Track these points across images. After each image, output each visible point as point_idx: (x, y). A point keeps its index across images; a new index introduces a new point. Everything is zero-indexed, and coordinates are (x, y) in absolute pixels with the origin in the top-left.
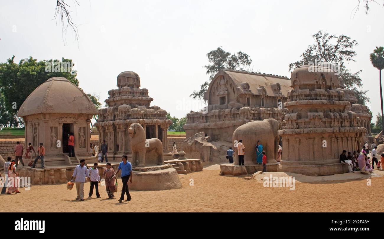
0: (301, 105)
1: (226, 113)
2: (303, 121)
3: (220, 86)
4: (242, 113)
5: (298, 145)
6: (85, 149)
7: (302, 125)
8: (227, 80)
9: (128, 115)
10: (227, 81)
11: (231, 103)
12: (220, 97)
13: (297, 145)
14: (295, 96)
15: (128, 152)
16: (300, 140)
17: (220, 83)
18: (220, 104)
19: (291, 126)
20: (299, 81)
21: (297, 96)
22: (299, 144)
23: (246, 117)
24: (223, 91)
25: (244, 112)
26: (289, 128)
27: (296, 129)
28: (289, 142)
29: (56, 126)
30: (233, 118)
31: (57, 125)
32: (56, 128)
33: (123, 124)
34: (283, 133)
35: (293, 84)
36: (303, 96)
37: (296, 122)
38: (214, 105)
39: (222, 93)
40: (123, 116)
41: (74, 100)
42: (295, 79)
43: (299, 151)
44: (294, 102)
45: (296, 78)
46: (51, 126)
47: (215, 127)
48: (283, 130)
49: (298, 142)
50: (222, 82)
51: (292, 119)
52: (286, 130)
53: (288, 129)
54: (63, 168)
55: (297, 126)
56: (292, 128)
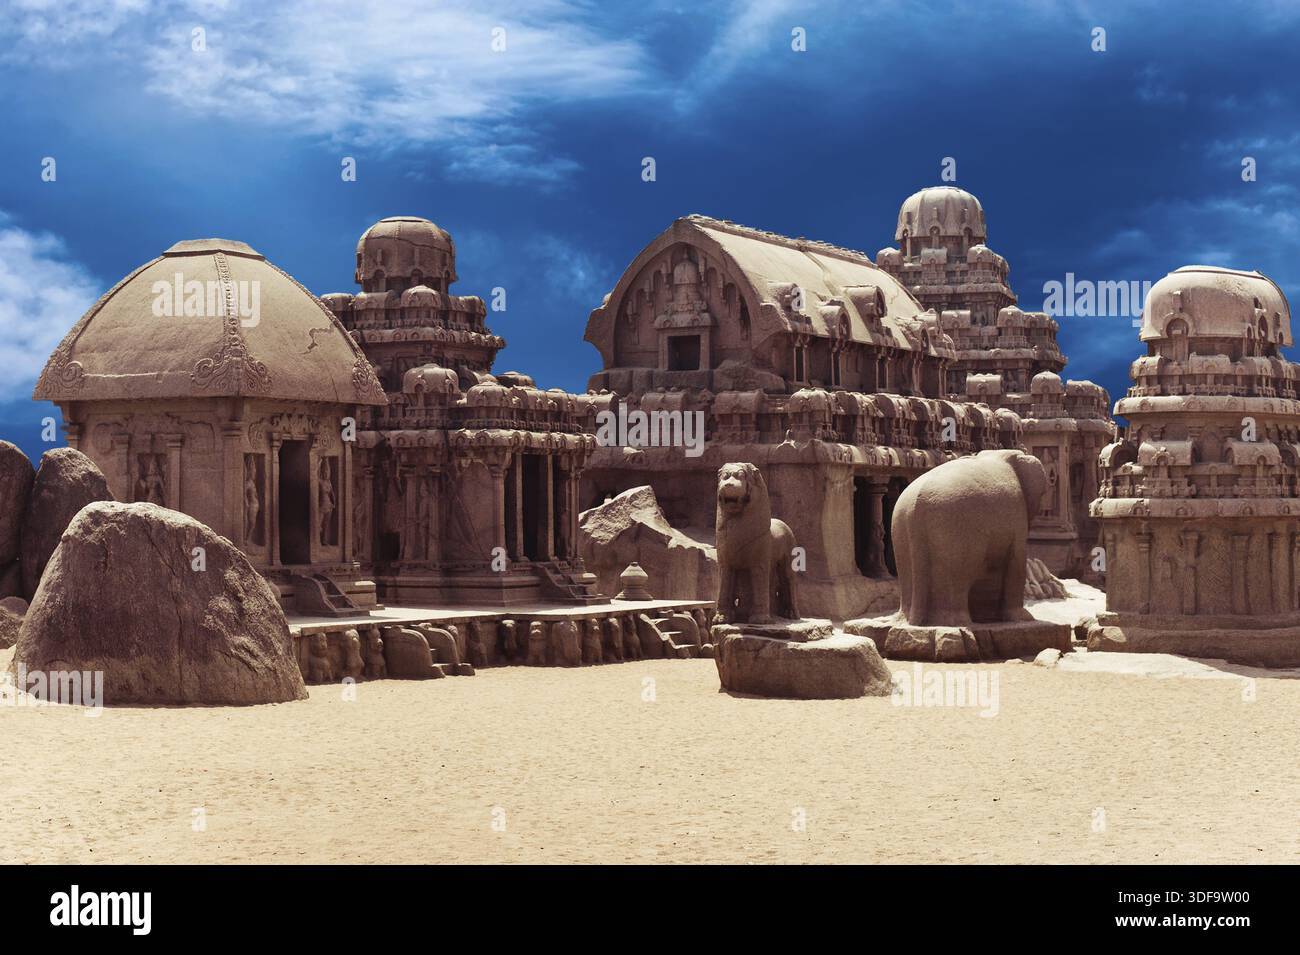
0: (1204, 414)
1: (723, 412)
2: (1214, 472)
3: (674, 287)
4: (802, 413)
5: (1191, 559)
6: (336, 551)
7: (1209, 485)
8: (711, 264)
9: (450, 410)
10: (710, 271)
11: (728, 364)
12: (669, 338)
13: (1184, 559)
14: (1173, 376)
15: (457, 566)
16: (1200, 539)
17: (671, 276)
18: (670, 369)
19: (1168, 489)
20: (1190, 324)
21: (1182, 378)
22: (1198, 554)
23: (819, 431)
24: (690, 311)
25: (807, 410)
26: (1161, 495)
27: (1187, 497)
28: (1154, 546)
29: (260, 452)
30: (753, 434)
31: (263, 449)
32: (260, 457)
33: (440, 447)
34: (1135, 510)
35: (1164, 332)
36: (1210, 379)
37: (1189, 472)
38: (641, 371)
39: (682, 320)
40: (435, 413)
41: (314, 345)
42: (1176, 316)
43: (1196, 579)
44: (1173, 400)
45: (1181, 310)
46: (249, 449)
47: (667, 468)
48: (1134, 500)
49: (1192, 546)
50: (684, 273)
51: (1175, 461)
52: (1147, 501)
53: (1156, 497)
54: (349, 628)
55: (1193, 487)
56: (1174, 497)
